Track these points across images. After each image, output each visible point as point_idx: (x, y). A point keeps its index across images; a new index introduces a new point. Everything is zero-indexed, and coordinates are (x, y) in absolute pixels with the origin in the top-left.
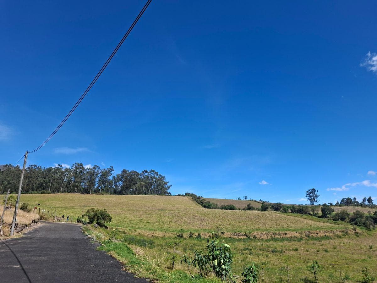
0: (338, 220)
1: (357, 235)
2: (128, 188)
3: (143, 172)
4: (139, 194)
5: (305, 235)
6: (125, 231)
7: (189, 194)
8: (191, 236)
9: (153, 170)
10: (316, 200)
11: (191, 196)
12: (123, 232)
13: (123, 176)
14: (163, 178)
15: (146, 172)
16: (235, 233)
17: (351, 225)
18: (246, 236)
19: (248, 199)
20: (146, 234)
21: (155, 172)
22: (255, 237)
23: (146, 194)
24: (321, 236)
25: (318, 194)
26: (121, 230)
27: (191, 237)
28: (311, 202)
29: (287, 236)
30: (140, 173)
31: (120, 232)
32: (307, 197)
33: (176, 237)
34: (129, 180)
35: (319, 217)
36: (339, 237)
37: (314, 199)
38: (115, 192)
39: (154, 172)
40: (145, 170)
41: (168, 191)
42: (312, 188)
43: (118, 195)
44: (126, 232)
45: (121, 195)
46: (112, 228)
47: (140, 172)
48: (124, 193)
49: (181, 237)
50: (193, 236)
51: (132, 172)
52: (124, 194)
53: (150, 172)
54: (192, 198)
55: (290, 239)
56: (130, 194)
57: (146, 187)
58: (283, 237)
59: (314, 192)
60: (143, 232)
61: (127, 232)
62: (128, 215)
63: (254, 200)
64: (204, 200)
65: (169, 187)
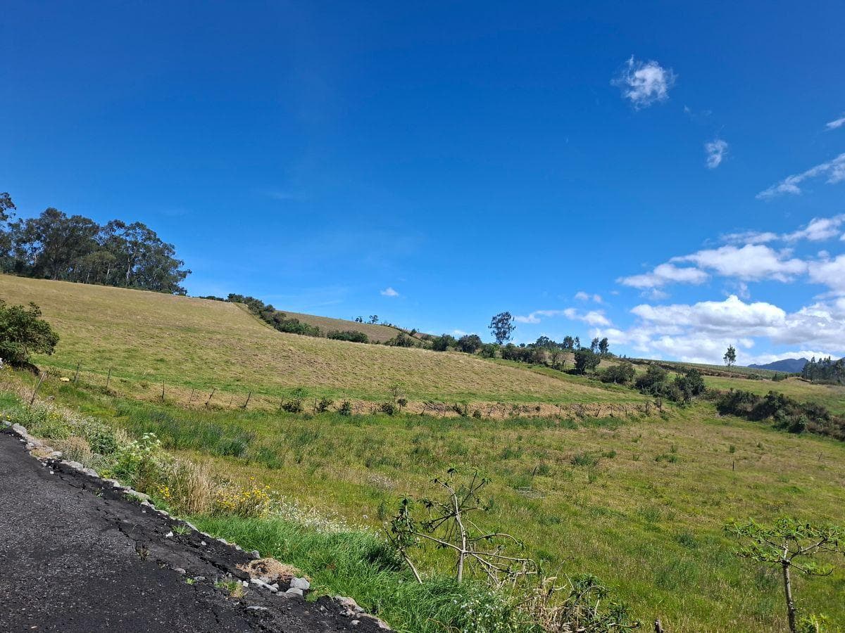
0: (611, 380)
1: (664, 416)
2: (62, 261)
3: (110, 224)
4: (93, 280)
5: (576, 413)
6: (110, 387)
7: (241, 296)
8: (323, 408)
9: (142, 225)
10: (507, 335)
11: (245, 303)
12: (102, 388)
13: (48, 226)
14: (169, 248)
15: (121, 225)
16: (431, 402)
17: (641, 393)
18: (458, 411)
19: (379, 323)
20: (185, 400)
21: (148, 230)
22: (477, 415)
23: (113, 283)
24: (604, 416)
25: (513, 325)
26: (92, 383)
27: (323, 411)
28: (498, 338)
29: (543, 413)
30: (101, 226)
31: (87, 387)
32: (492, 330)
33: (279, 413)
34: (67, 239)
35: (571, 372)
36: (634, 420)
37: (505, 333)
38: (20, 269)
39: (144, 229)
40: (116, 221)
41: (181, 284)
42: (504, 311)
43: (31, 276)
44: (113, 389)
45: (38, 277)
46: (58, 375)
47: (103, 224)
48: (47, 273)
49: (295, 410)
50: (330, 408)
51: (77, 219)
52: (47, 278)
53: (133, 227)
54: (250, 308)
55: (549, 422)
56: (68, 278)
57: (118, 266)
58: (534, 416)
59: (507, 320)
60: (172, 392)
61: (116, 390)
62: (84, 334)
63: (393, 325)
64: (283, 314)
65: (183, 275)
